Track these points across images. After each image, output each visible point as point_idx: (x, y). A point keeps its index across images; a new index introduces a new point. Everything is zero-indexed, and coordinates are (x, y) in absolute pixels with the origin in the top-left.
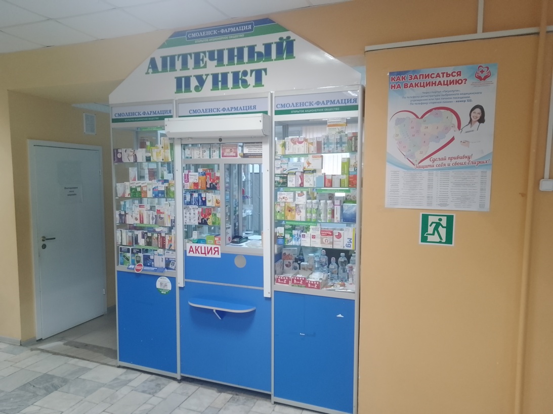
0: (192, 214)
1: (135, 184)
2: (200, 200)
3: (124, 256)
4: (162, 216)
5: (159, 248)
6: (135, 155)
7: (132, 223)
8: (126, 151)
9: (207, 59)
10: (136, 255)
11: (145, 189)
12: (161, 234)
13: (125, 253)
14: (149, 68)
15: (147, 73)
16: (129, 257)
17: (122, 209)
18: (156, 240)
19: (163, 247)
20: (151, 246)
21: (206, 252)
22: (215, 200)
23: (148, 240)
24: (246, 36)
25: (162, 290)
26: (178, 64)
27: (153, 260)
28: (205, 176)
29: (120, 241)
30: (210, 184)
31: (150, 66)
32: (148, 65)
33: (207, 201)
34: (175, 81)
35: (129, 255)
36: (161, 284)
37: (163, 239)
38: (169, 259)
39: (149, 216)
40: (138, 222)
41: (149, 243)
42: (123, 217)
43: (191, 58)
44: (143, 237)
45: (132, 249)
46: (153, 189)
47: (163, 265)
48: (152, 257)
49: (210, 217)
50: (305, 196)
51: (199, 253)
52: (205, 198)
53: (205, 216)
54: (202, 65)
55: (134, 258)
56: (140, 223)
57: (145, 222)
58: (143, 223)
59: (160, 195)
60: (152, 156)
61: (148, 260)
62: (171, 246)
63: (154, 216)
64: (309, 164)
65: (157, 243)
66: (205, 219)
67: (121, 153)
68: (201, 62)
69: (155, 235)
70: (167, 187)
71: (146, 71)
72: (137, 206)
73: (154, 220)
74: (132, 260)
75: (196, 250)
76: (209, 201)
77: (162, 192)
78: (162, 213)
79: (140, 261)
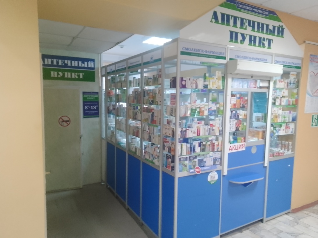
1: (195, 106)
2: (236, 115)
3: (183, 164)
4: (214, 128)
5: (211, 152)
6: (197, 83)
7: (192, 136)
8: (190, 79)
10: (193, 161)
11: (203, 109)
12: (212, 141)
13: (184, 162)
14: (212, 18)
15: (211, 21)
16: (187, 164)
17: (184, 126)
18: (209, 146)
19: (213, 151)
20: (205, 151)
21: (238, 148)
22: (244, 115)
23: (203, 148)
24: (265, 18)
25: (212, 181)
27: (205, 162)
28: (240, 100)
29: (180, 153)
30: (242, 104)
32: (212, 16)
34: (229, 33)
35: (187, 162)
36: (211, 177)
37: (213, 144)
38: (216, 158)
39: (204, 130)
41: (203, 150)
42: (184, 133)
43: (239, 21)
44: (200, 146)
45: (190, 157)
46: (209, 109)
47: (212, 163)
48: (204, 160)
49: (241, 125)
50: (282, 110)
51: (234, 150)
52: (239, 113)
53: (238, 125)
54: (244, 27)
55: (191, 164)
56: (197, 135)
57: (202, 134)
58: (199, 135)
59: (213, 113)
60: (209, 85)
61: (202, 162)
62: (218, 148)
63: (208, 129)
64: (284, 93)
65: (209, 149)
66: (238, 127)
67: (185, 81)
68: (244, 25)
69: (209, 143)
70: (218, 107)
72: (196, 123)
73: (208, 132)
74: (189, 165)
75: (233, 148)
76: (241, 115)
77: (215, 111)
78: (213, 126)
79: (195, 165)
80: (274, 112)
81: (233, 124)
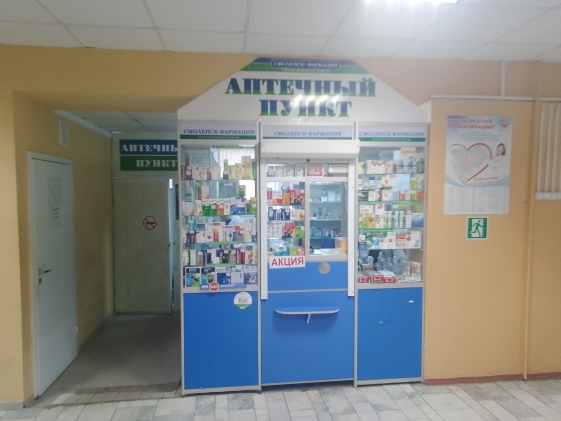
0: (275, 229)
1: (208, 202)
2: (284, 215)
3: (192, 277)
4: (241, 232)
5: (238, 264)
6: (210, 173)
7: (204, 242)
8: (197, 169)
9: (294, 87)
10: (208, 274)
11: (221, 207)
12: (239, 250)
13: (194, 274)
14: (229, 88)
15: (227, 92)
16: (199, 277)
17: (192, 228)
18: (234, 257)
19: (242, 262)
20: (228, 263)
21: (291, 263)
22: (299, 215)
23: (224, 258)
24: (332, 72)
25: (241, 305)
26: (264, 88)
27: (230, 277)
28: (289, 193)
29: (187, 262)
30: (295, 200)
31: (231, 86)
32: (228, 85)
33: (291, 216)
34: (260, 103)
35: (199, 275)
36: (240, 300)
37: (242, 255)
38: (248, 274)
39: (226, 233)
40: (212, 240)
41: (225, 261)
42: (192, 237)
43: (277, 84)
44: (218, 255)
45: (203, 269)
46: (231, 206)
47: (242, 280)
48: (228, 275)
49: (294, 230)
50: (383, 208)
51: (282, 265)
52: (289, 213)
53: (289, 230)
54: (288, 92)
55: (206, 278)
56: (214, 240)
57: (221, 239)
58: (218, 240)
59: (239, 212)
60: (231, 174)
61: (223, 277)
62: (252, 260)
63: (232, 233)
64: (387, 182)
65: (235, 260)
66: (289, 232)
67: (191, 171)
68: (288, 89)
69: (233, 252)
70: (247, 204)
71: (226, 91)
72: (211, 224)
73: (232, 238)
74: (202, 279)
75: (280, 262)
76: (293, 216)
77: (242, 209)
78: (241, 230)
79: (213, 280)
80: (365, 212)
81: (278, 228)
